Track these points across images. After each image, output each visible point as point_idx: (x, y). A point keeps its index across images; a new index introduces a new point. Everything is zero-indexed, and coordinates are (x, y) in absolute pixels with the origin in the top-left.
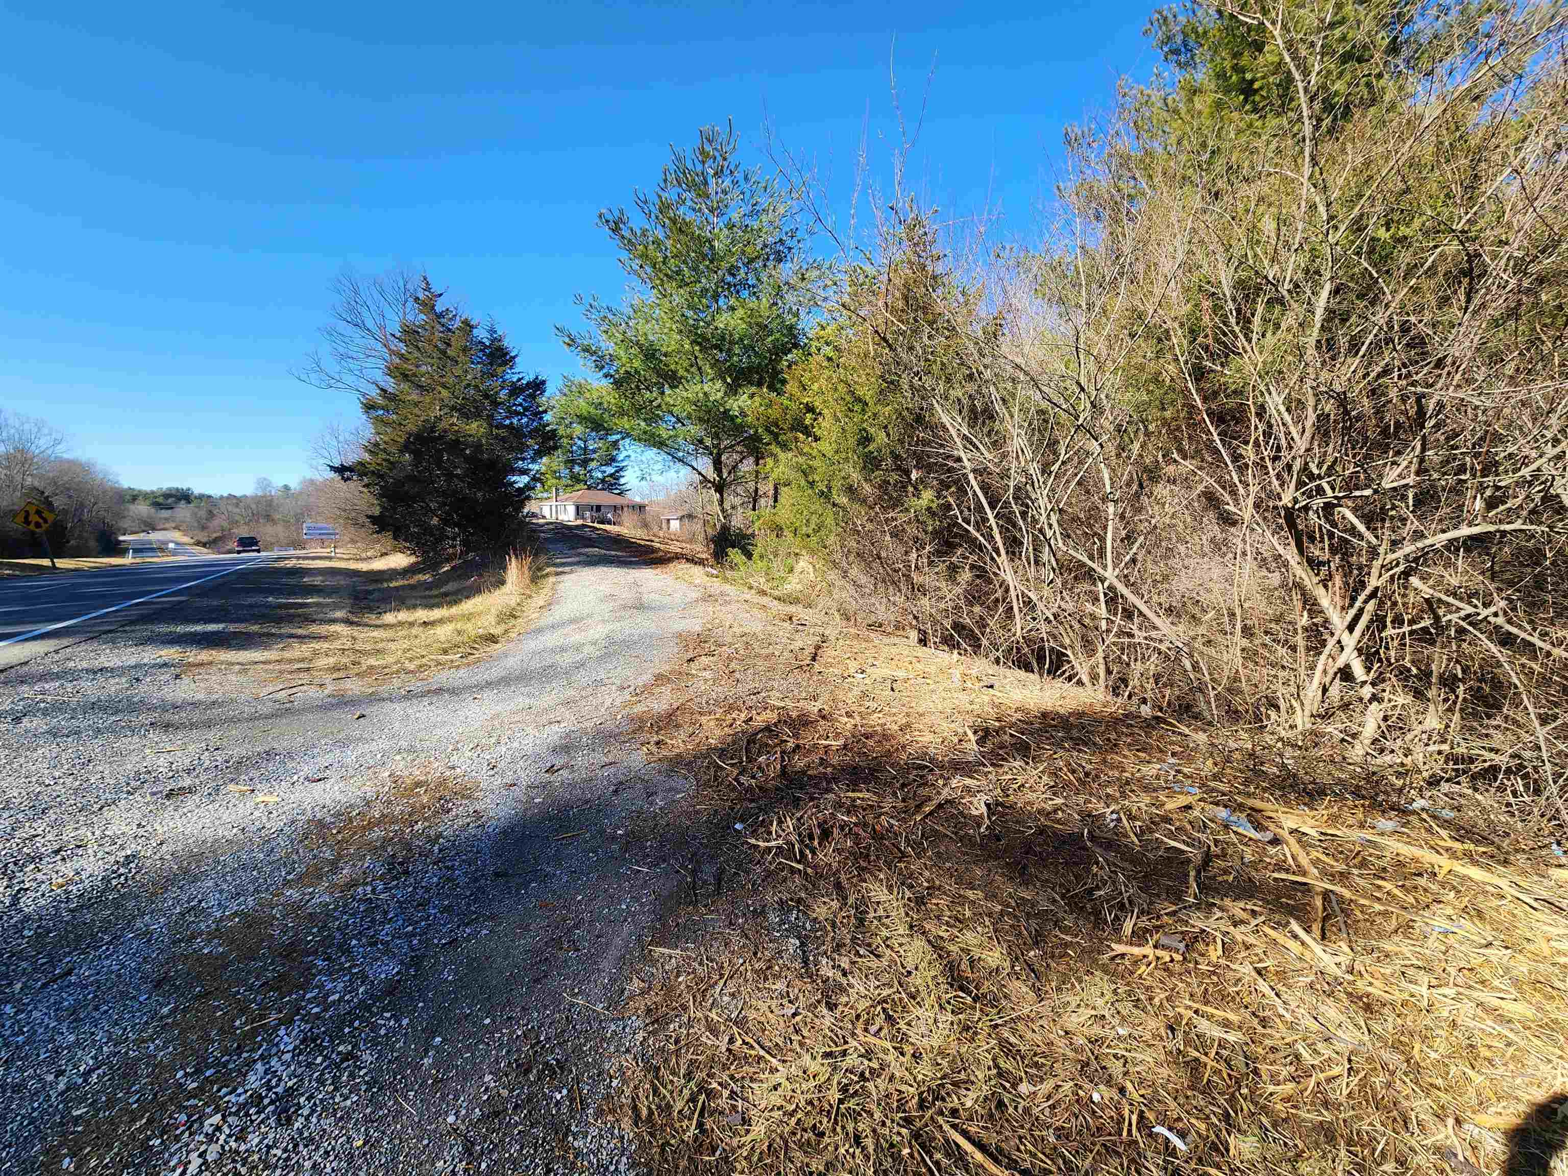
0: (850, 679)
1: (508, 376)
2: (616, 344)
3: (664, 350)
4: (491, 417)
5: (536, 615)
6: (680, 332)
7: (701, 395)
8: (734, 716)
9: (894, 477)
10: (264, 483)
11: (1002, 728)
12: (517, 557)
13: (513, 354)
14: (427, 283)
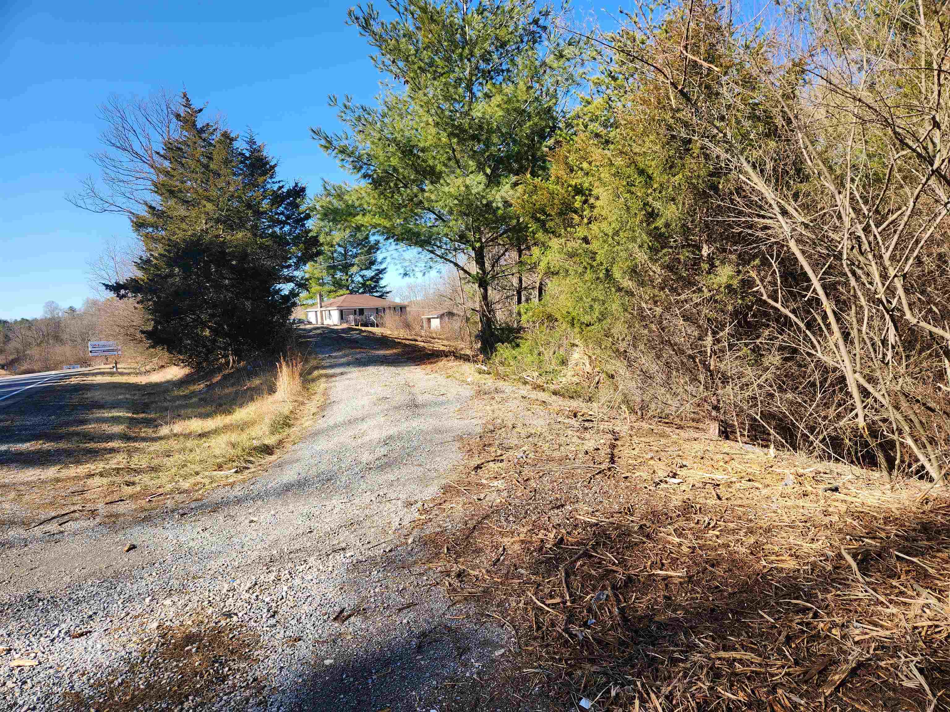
0: (663, 485)
1: (269, 186)
2: (373, 143)
3: (421, 145)
4: (255, 227)
5: (310, 422)
6: (437, 124)
7: (463, 189)
8: (540, 536)
9: (685, 255)
10: (51, 306)
11: (884, 549)
12: (287, 362)
13: (272, 164)
14: (188, 100)
